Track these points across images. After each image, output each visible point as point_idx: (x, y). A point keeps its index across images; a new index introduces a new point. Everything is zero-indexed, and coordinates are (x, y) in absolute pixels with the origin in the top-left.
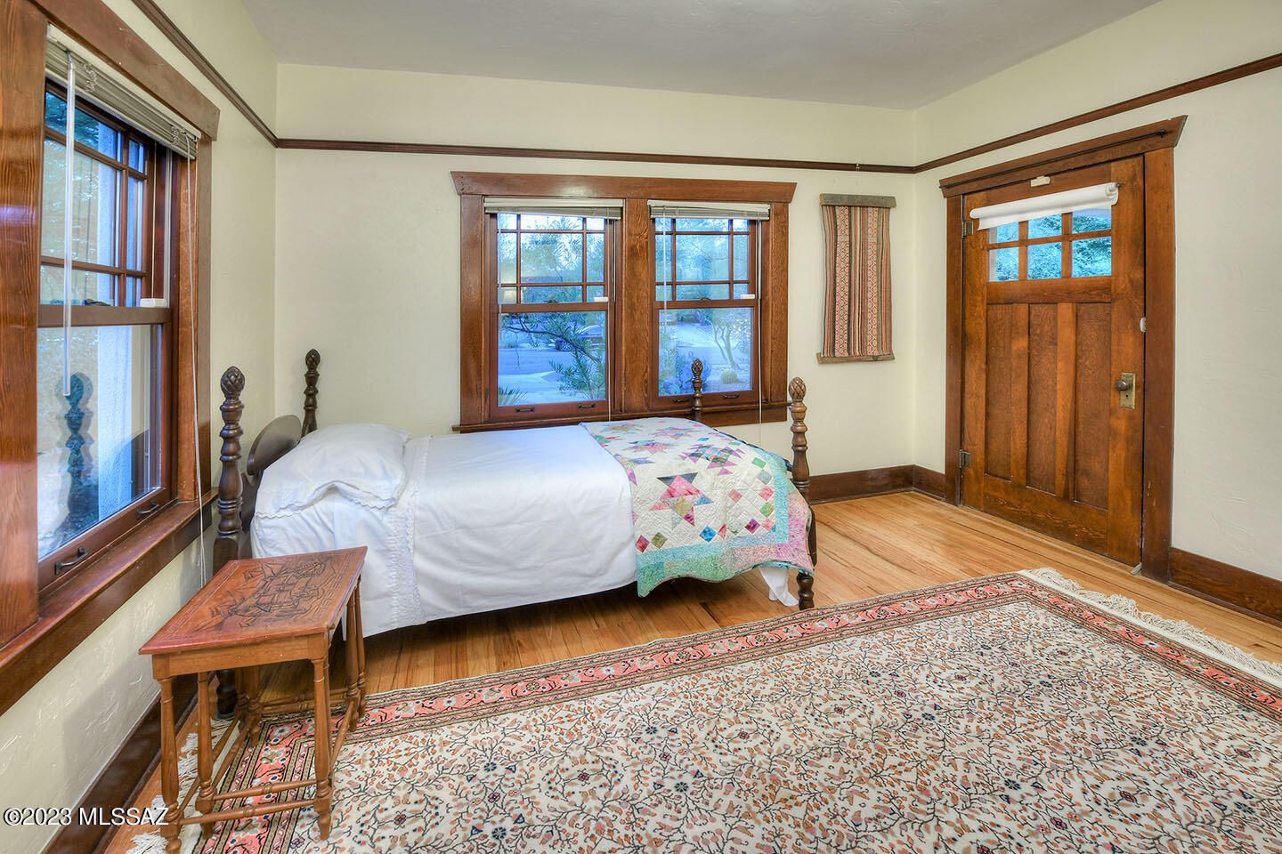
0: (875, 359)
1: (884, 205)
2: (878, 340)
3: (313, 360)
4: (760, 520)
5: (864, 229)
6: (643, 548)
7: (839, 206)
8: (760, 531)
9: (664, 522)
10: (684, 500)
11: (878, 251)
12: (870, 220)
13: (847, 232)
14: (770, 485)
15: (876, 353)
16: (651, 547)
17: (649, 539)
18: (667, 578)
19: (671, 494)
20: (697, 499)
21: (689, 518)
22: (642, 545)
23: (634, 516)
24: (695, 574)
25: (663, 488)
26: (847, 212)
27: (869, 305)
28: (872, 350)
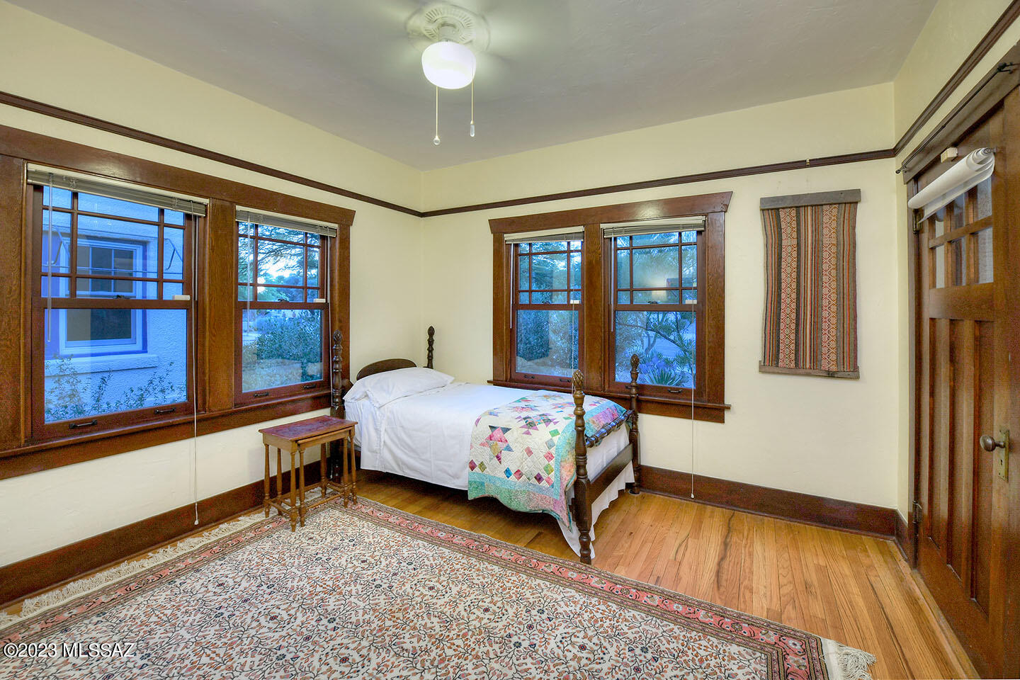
0: (831, 375)
1: (848, 201)
2: (837, 353)
3: (431, 332)
4: (544, 475)
5: (817, 231)
6: (472, 468)
7: (783, 208)
8: (544, 483)
9: (484, 455)
10: (497, 444)
11: (837, 253)
12: (826, 219)
13: (795, 235)
14: (553, 451)
15: (834, 368)
16: (477, 469)
17: (477, 463)
18: (486, 495)
19: (491, 438)
20: (505, 445)
21: (498, 458)
22: (472, 466)
23: (472, 447)
24: (499, 497)
25: (489, 432)
26: (794, 213)
27: (825, 314)
28: (829, 363)
